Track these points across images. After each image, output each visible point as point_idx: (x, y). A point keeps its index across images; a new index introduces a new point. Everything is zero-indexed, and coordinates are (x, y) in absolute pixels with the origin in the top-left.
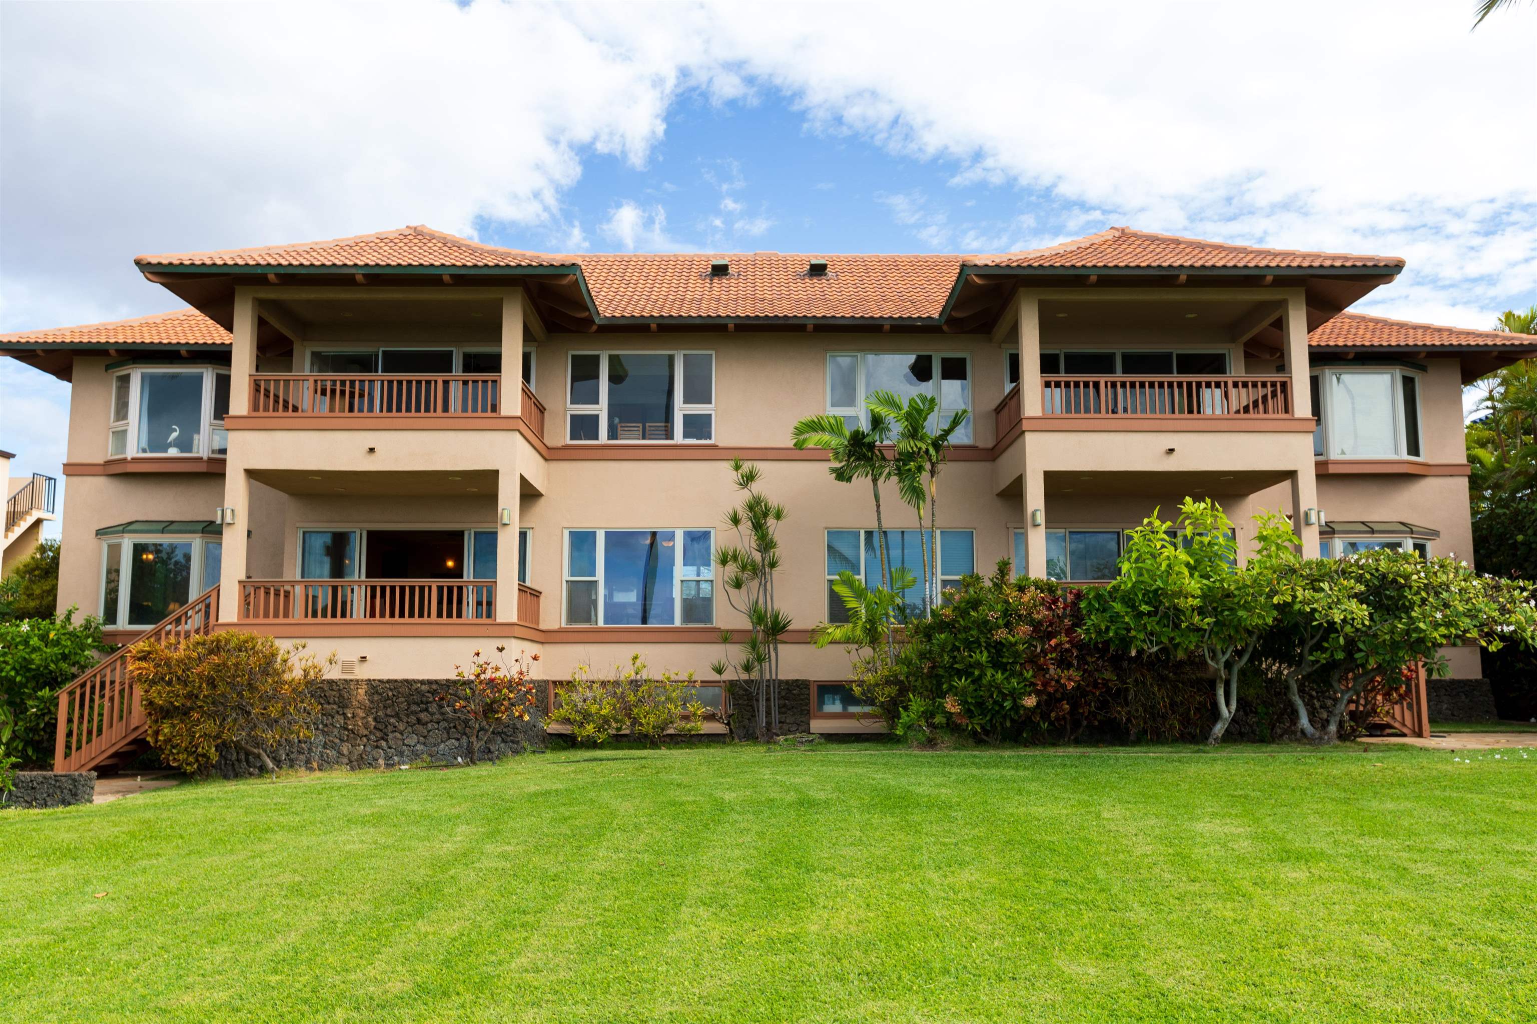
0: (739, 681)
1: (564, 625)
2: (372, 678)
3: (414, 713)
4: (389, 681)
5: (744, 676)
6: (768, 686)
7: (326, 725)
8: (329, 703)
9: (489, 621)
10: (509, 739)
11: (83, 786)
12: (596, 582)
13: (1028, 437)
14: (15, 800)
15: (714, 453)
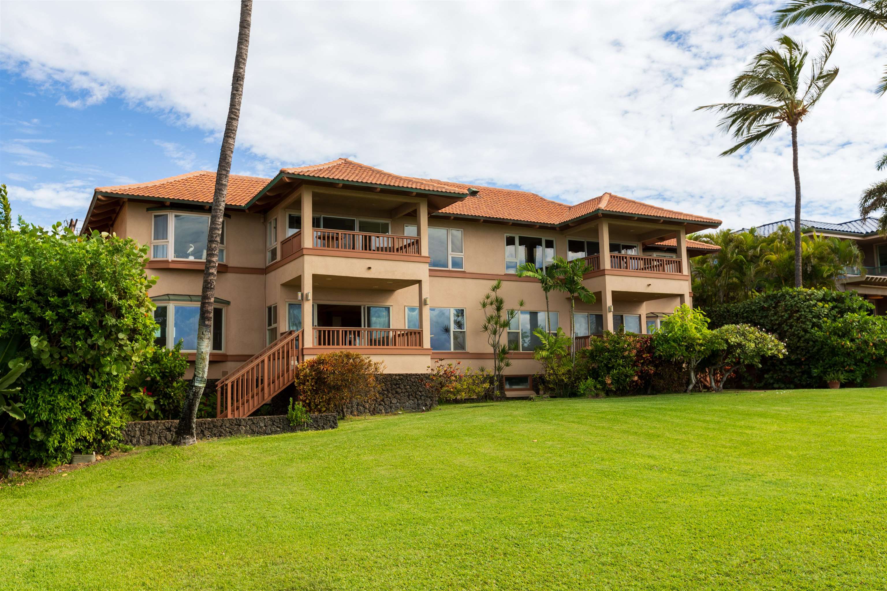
9: (420, 348)
13: (607, 277)
14: (310, 427)
15: (464, 275)
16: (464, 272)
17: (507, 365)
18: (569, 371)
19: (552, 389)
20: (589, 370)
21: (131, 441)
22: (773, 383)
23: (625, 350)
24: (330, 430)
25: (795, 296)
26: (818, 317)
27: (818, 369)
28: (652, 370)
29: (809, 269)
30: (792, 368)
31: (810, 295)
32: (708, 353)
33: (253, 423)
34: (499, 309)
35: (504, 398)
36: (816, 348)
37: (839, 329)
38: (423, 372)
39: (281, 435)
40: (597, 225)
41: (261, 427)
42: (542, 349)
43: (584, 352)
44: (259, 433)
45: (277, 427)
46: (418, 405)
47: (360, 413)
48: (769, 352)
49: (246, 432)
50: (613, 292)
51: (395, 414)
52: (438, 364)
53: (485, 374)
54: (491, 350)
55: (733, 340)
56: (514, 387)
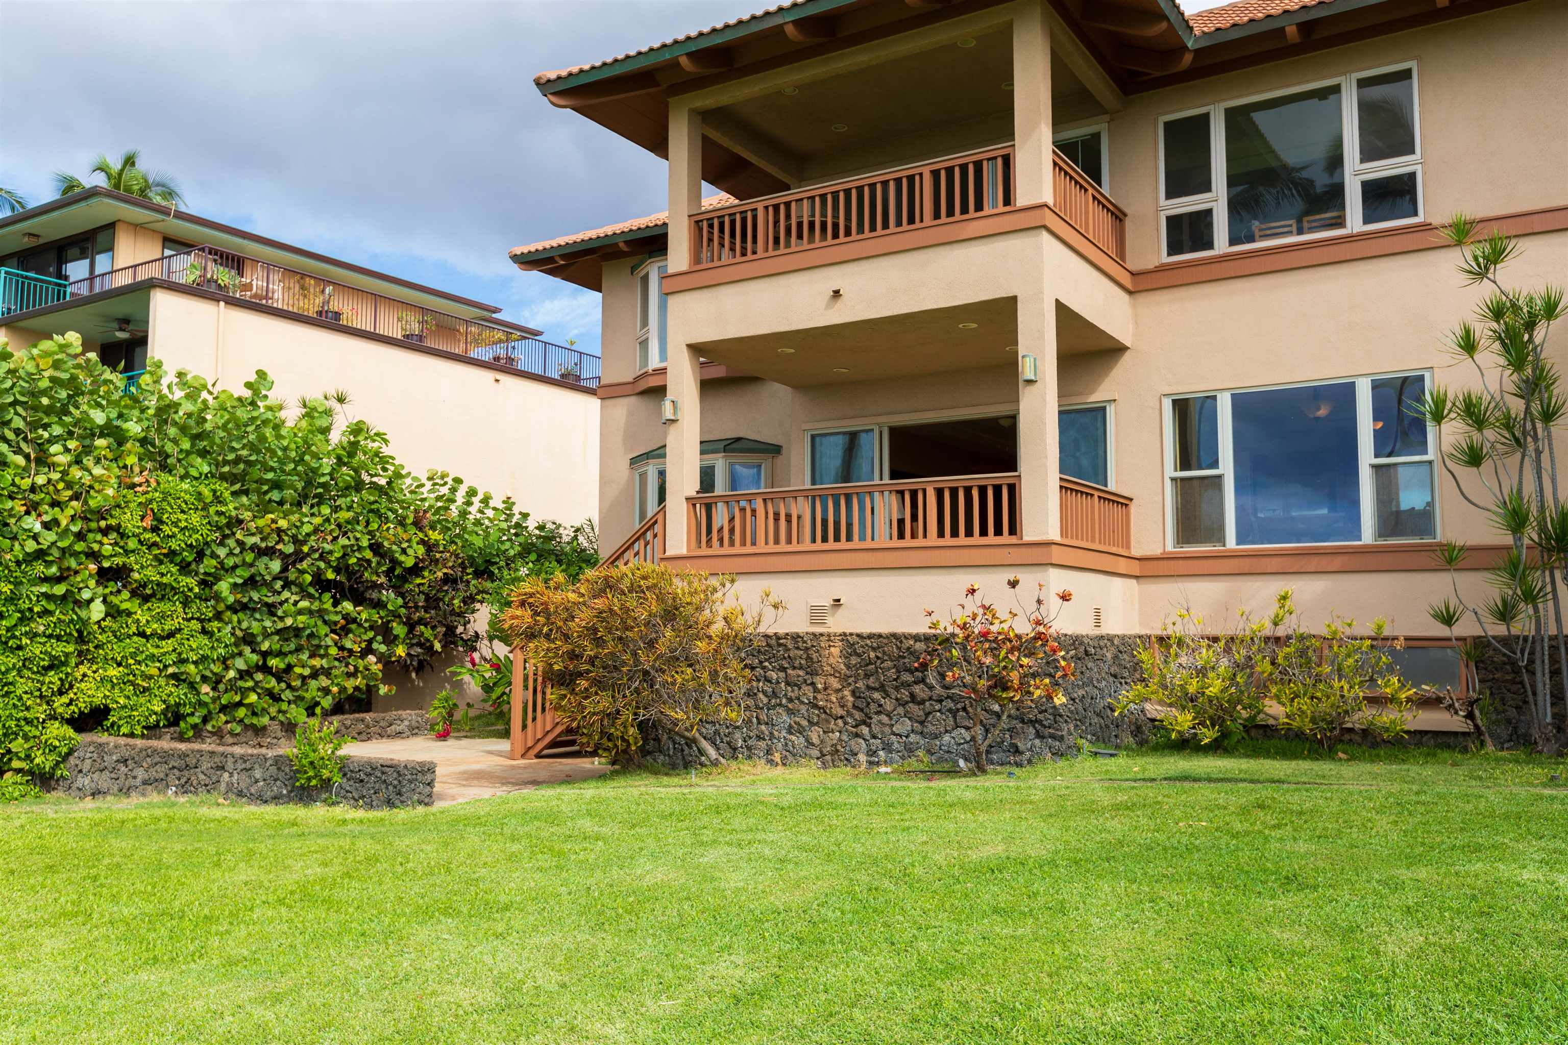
0: (1485, 637)
1: (1170, 547)
2: (848, 631)
3: (906, 685)
4: (871, 636)
5: (1500, 630)
6: (1554, 648)
7: (790, 700)
8: (794, 668)
9: (1013, 540)
10: (1047, 732)
11: (410, 782)
12: (1220, 477)
14: (342, 795)
16: (1426, 227)
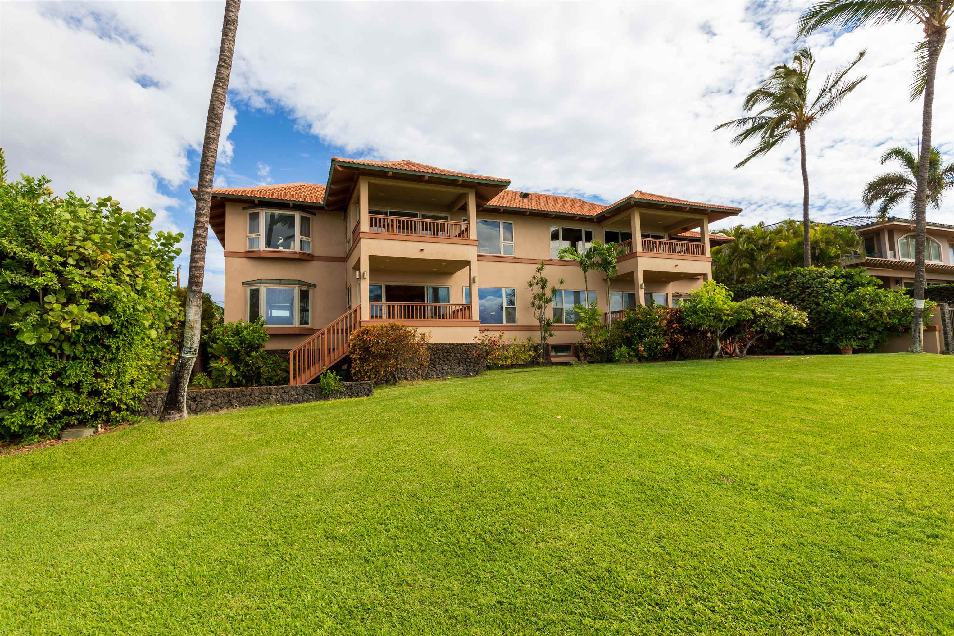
3: (445, 357)
9: (470, 320)
13: (638, 258)
14: (343, 394)
15: (514, 260)
16: (514, 258)
17: (551, 335)
18: (606, 340)
19: (591, 356)
20: (623, 339)
21: (152, 411)
22: (784, 350)
23: (656, 321)
24: (365, 398)
25: (806, 275)
26: (830, 292)
27: (829, 336)
28: (681, 338)
29: (817, 252)
30: (804, 336)
31: (821, 273)
32: (735, 322)
33: (285, 392)
34: (543, 288)
35: (548, 363)
36: (828, 319)
37: (852, 302)
38: (472, 342)
39: (313, 404)
40: (630, 214)
41: (293, 396)
42: (581, 321)
43: (618, 323)
44: (291, 402)
45: (310, 395)
46: (468, 370)
47: (413, 378)
48: (794, 321)
49: (277, 401)
50: (645, 272)
51: (445, 379)
52: (483, 334)
53: (531, 343)
54: (537, 323)
55: (759, 310)
56: (559, 354)
